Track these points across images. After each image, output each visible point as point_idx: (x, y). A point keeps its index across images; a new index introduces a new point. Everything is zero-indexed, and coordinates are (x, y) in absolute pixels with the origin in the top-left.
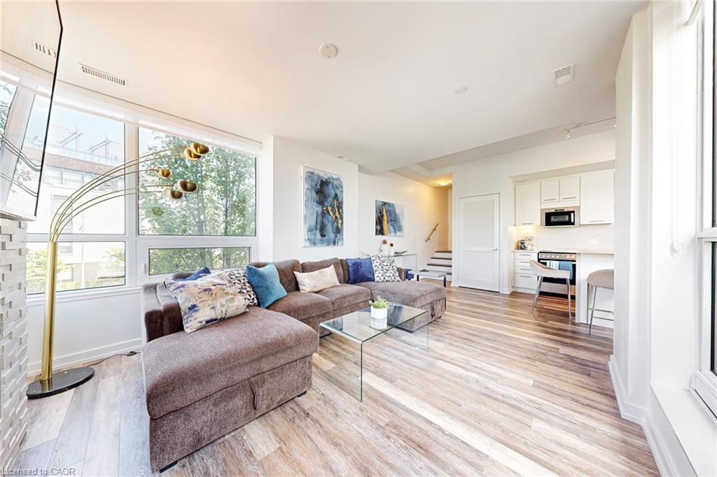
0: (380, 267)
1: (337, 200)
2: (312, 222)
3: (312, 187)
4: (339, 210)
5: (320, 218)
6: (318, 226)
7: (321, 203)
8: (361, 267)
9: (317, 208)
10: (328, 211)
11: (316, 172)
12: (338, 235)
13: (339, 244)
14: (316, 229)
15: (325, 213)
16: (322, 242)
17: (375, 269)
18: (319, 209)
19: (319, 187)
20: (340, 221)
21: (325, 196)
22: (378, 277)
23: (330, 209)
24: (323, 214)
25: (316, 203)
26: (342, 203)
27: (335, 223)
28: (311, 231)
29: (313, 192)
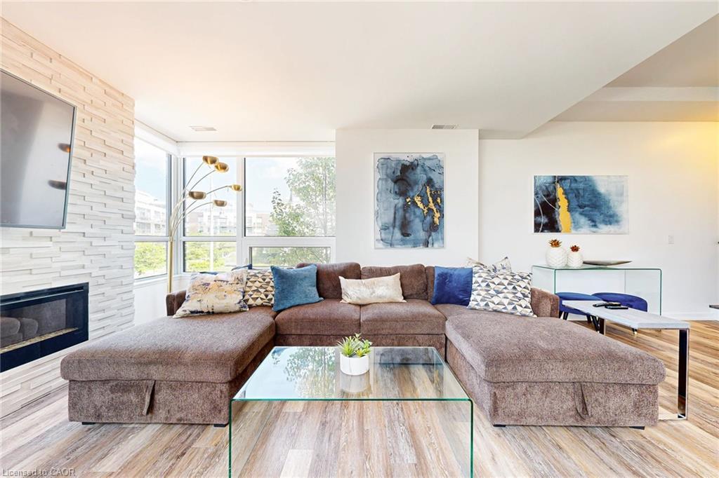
0: (484, 284)
1: (432, 186)
2: (388, 217)
3: (387, 175)
4: (435, 201)
5: (401, 213)
6: (398, 223)
7: (402, 193)
8: (450, 282)
9: (396, 201)
10: (414, 203)
11: (394, 156)
12: (433, 234)
13: (436, 245)
14: (394, 227)
15: (409, 206)
16: (404, 243)
17: (474, 286)
18: (400, 202)
19: (399, 174)
20: (438, 215)
21: (410, 185)
22: (476, 300)
23: (418, 200)
24: (406, 207)
25: (393, 195)
26: (441, 189)
27: (428, 218)
28: (385, 229)
29: (390, 181)
